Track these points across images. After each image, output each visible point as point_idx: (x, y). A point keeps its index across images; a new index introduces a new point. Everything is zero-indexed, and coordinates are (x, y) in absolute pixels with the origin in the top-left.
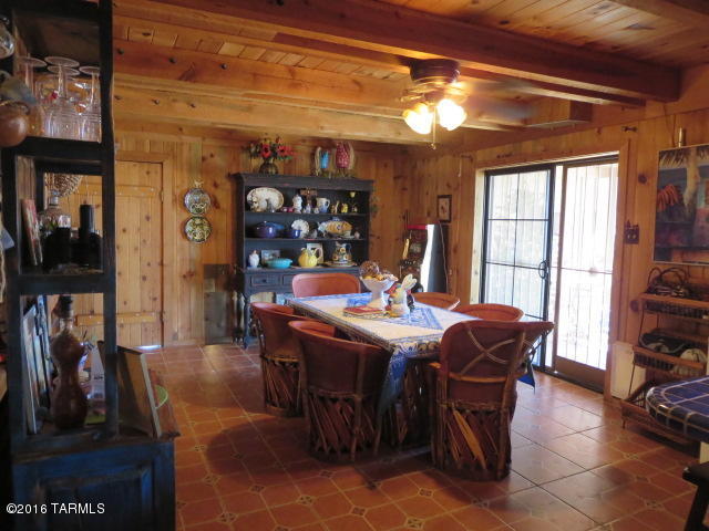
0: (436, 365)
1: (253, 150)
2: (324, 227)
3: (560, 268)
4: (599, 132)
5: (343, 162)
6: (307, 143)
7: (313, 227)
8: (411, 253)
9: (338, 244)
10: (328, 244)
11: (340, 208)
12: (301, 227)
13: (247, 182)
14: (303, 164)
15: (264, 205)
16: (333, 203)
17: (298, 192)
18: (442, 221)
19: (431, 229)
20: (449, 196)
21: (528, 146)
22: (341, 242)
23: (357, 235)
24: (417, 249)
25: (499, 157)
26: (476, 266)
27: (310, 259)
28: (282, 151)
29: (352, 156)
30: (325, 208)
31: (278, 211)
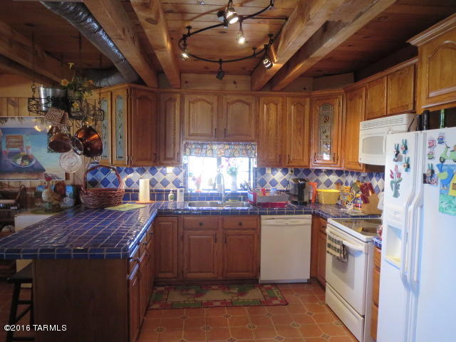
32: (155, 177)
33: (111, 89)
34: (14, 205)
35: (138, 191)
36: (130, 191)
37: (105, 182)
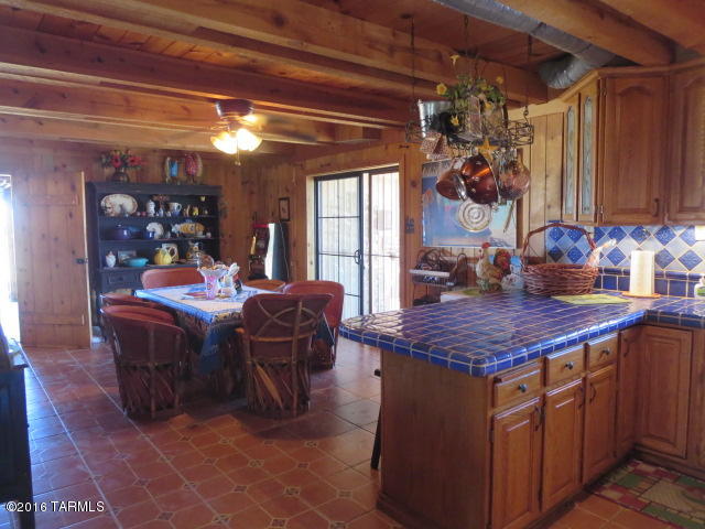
0: (241, 330)
1: (104, 160)
2: (176, 228)
3: (370, 255)
4: (386, 148)
5: (192, 170)
6: (157, 154)
7: (167, 228)
8: (257, 249)
9: (191, 244)
10: (182, 244)
11: (191, 211)
12: (155, 229)
13: (99, 190)
14: (154, 172)
15: (117, 210)
16: (184, 207)
17: (151, 197)
18: (282, 220)
19: (272, 227)
20: (287, 199)
21: (341, 157)
22: (194, 241)
23: (209, 234)
24: (262, 245)
25: (322, 166)
26: (311, 257)
27: (165, 258)
28: (133, 161)
29: (200, 166)
30: (177, 211)
31: (133, 215)
32: (668, 247)
33: (577, 88)
34: (450, 279)
35: (627, 273)
36: (618, 272)
37: (575, 254)
